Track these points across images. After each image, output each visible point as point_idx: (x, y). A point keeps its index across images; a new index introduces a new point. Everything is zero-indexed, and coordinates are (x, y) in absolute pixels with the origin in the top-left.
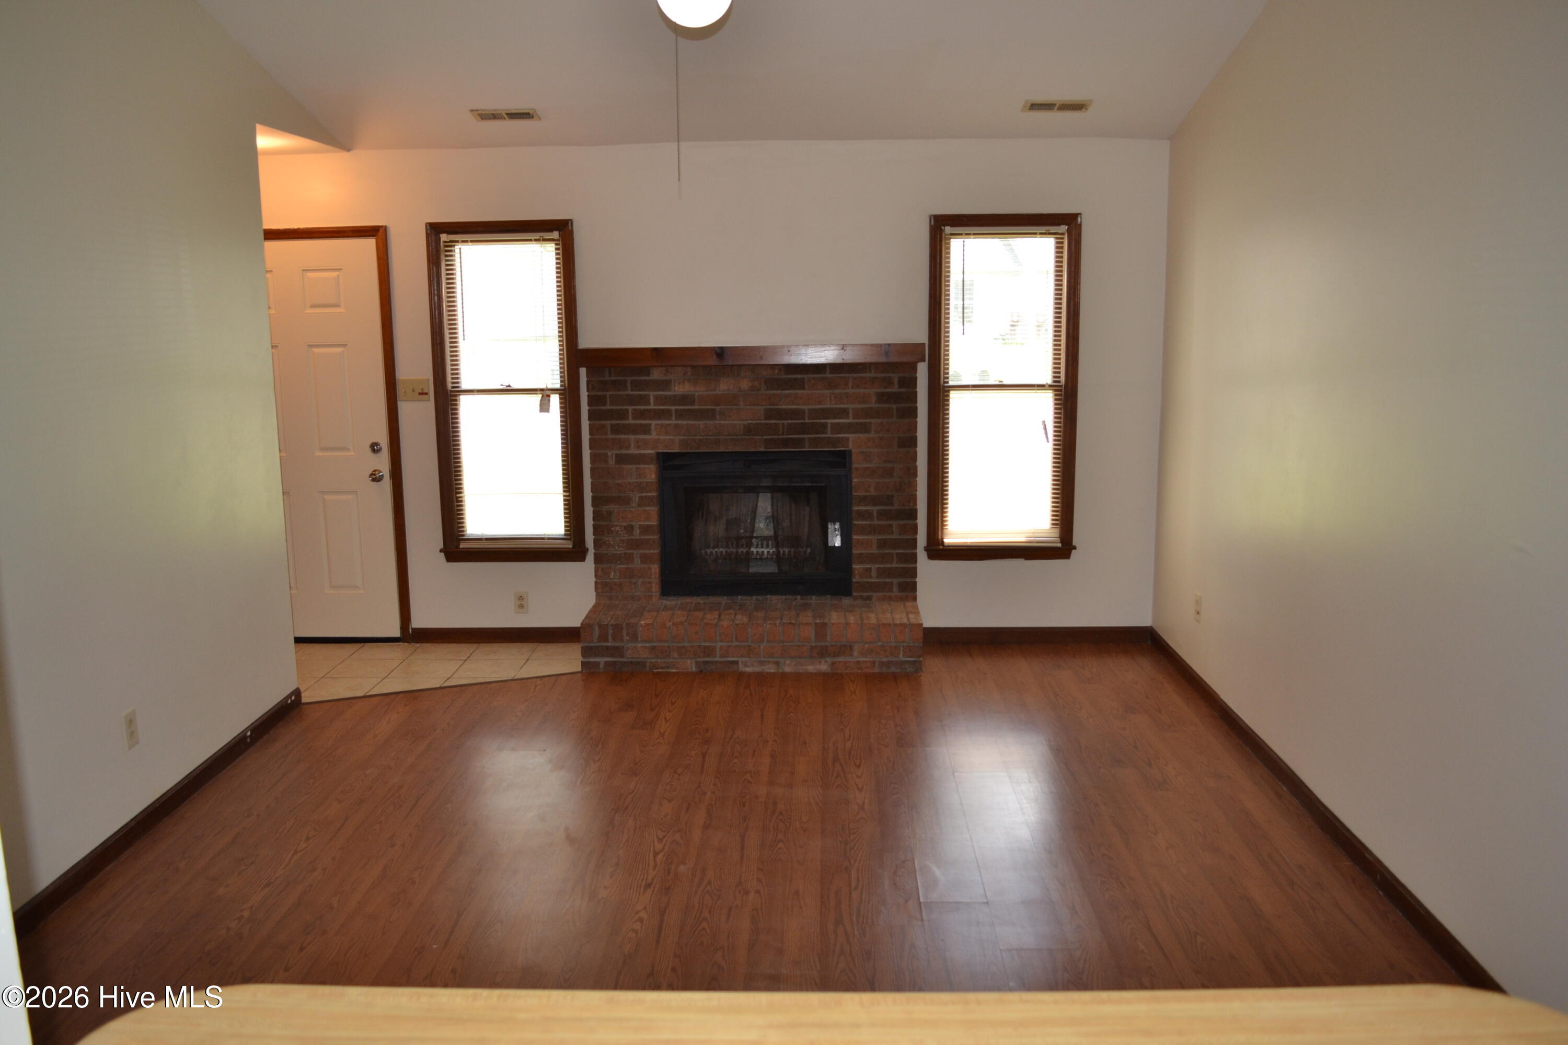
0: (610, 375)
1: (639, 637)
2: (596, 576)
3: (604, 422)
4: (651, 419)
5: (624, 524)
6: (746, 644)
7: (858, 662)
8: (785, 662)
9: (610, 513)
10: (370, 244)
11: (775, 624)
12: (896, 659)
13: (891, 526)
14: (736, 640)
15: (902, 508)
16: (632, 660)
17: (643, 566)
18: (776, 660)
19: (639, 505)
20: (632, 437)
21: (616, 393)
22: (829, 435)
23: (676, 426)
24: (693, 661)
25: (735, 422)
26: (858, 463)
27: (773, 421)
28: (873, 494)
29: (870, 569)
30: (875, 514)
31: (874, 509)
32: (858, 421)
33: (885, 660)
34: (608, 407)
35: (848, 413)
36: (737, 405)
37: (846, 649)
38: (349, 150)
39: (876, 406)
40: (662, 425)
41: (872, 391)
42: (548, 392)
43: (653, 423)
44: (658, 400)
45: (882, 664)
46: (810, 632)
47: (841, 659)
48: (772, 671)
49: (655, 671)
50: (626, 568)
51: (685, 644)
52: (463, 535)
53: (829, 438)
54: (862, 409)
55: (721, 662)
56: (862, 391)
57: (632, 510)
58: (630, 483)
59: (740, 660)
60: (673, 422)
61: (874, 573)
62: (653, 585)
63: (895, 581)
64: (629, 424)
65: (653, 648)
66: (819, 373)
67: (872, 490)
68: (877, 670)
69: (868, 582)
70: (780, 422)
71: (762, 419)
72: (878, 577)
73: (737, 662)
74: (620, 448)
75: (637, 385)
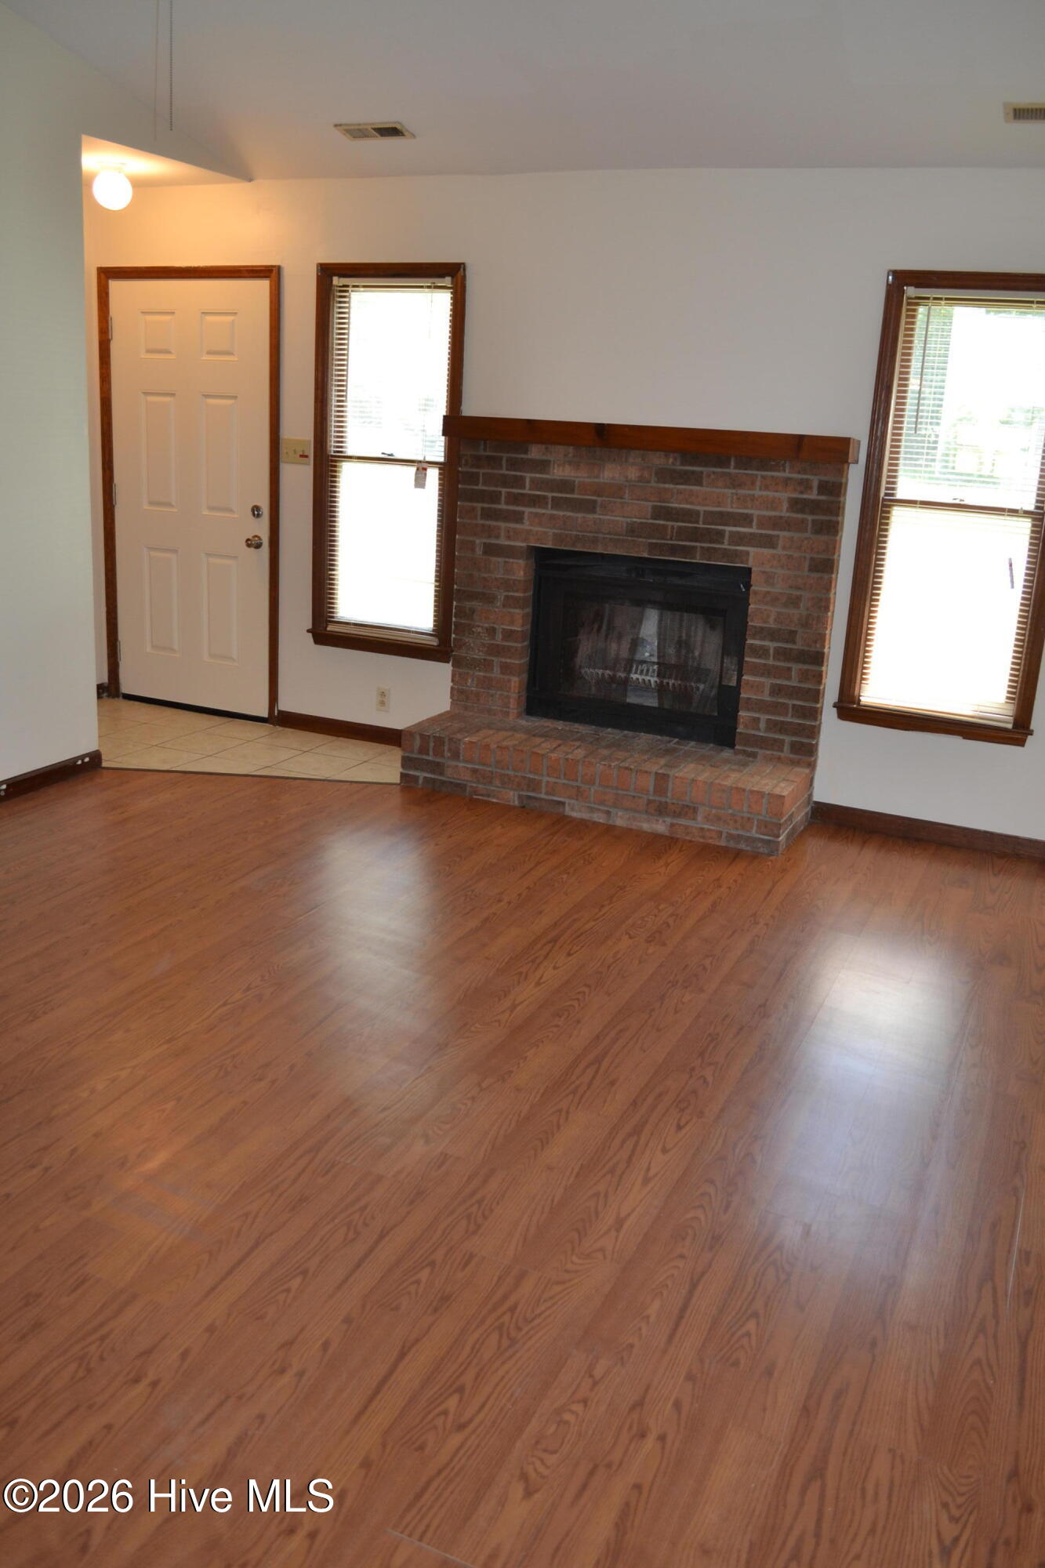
0: (485, 450)
1: (461, 755)
2: (453, 681)
3: (475, 504)
4: (525, 506)
5: (486, 625)
6: (575, 784)
7: (702, 829)
8: (617, 814)
9: (473, 611)
10: (263, 286)
11: (610, 766)
12: (748, 834)
13: (789, 669)
14: (565, 778)
15: (806, 648)
16: (452, 780)
17: (502, 676)
18: (606, 809)
19: (504, 606)
20: (503, 525)
21: (490, 471)
22: (725, 546)
23: (552, 517)
24: (516, 793)
25: (618, 518)
26: (758, 585)
27: (662, 522)
28: (772, 626)
29: (759, 719)
30: (771, 651)
31: (771, 645)
32: (763, 532)
33: (734, 832)
34: (481, 487)
35: (751, 521)
36: (622, 498)
37: (690, 810)
38: (250, 180)
39: (788, 514)
40: (536, 515)
41: (784, 496)
42: (425, 465)
43: (527, 510)
44: (536, 484)
45: (730, 837)
46: (650, 783)
47: (682, 821)
48: (601, 821)
49: (475, 797)
50: (484, 677)
51: (509, 772)
52: (333, 617)
53: (725, 549)
54: (770, 518)
55: (546, 800)
56: (770, 494)
57: (497, 610)
58: (496, 579)
59: (567, 801)
60: (549, 511)
61: (762, 725)
62: (511, 700)
63: (788, 739)
64: (500, 510)
65: (475, 771)
66: (721, 467)
67: (771, 620)
68: (723, 843)
69: (754, 735)
70: (670, 523)
71: (649, 517)
72: (766, 731)
73: (563, 804)
74: (490, 537)
75: (513, 464)
